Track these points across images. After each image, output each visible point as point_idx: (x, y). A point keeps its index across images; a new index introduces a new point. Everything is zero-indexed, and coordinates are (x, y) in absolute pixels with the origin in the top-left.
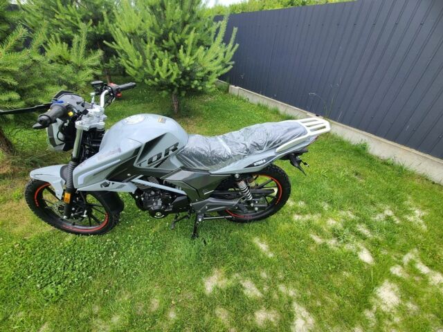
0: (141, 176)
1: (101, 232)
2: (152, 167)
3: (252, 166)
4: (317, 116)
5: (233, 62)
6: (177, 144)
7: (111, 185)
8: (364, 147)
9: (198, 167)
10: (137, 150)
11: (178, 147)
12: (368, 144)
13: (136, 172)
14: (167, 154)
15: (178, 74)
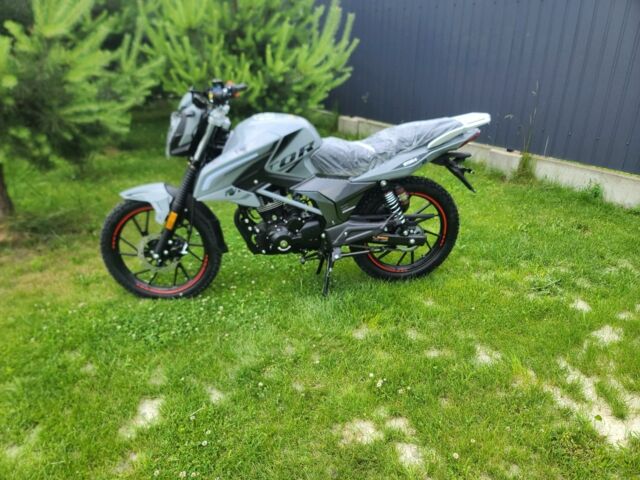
0: (268, 185)
1: (192, 294)
2: (283, 173)
3: (402, 166)
4: (509, 150)
5: (351, 69)
6: (312, 144)
7: (236, 193)
8: (596, 193)
9: (336, 173)
10: (276, 143)
11: (314, 147)
12: (601, 186)
13: (265, 177)
14: (301, 154)
15: (261, 90)
